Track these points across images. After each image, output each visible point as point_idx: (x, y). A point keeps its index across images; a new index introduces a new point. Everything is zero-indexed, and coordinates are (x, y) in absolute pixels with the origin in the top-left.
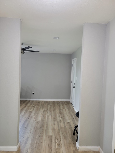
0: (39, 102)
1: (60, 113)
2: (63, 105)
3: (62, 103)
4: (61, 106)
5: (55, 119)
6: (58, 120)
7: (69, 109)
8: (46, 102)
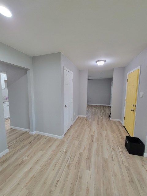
0: (92, 105)
1: (104, 110)
2: (106, 107)
3: (105, 106)
4: (105, 108)
5: (101, 111)
6: (102, 112)
7: (109, 109)
8: (96, 105)
